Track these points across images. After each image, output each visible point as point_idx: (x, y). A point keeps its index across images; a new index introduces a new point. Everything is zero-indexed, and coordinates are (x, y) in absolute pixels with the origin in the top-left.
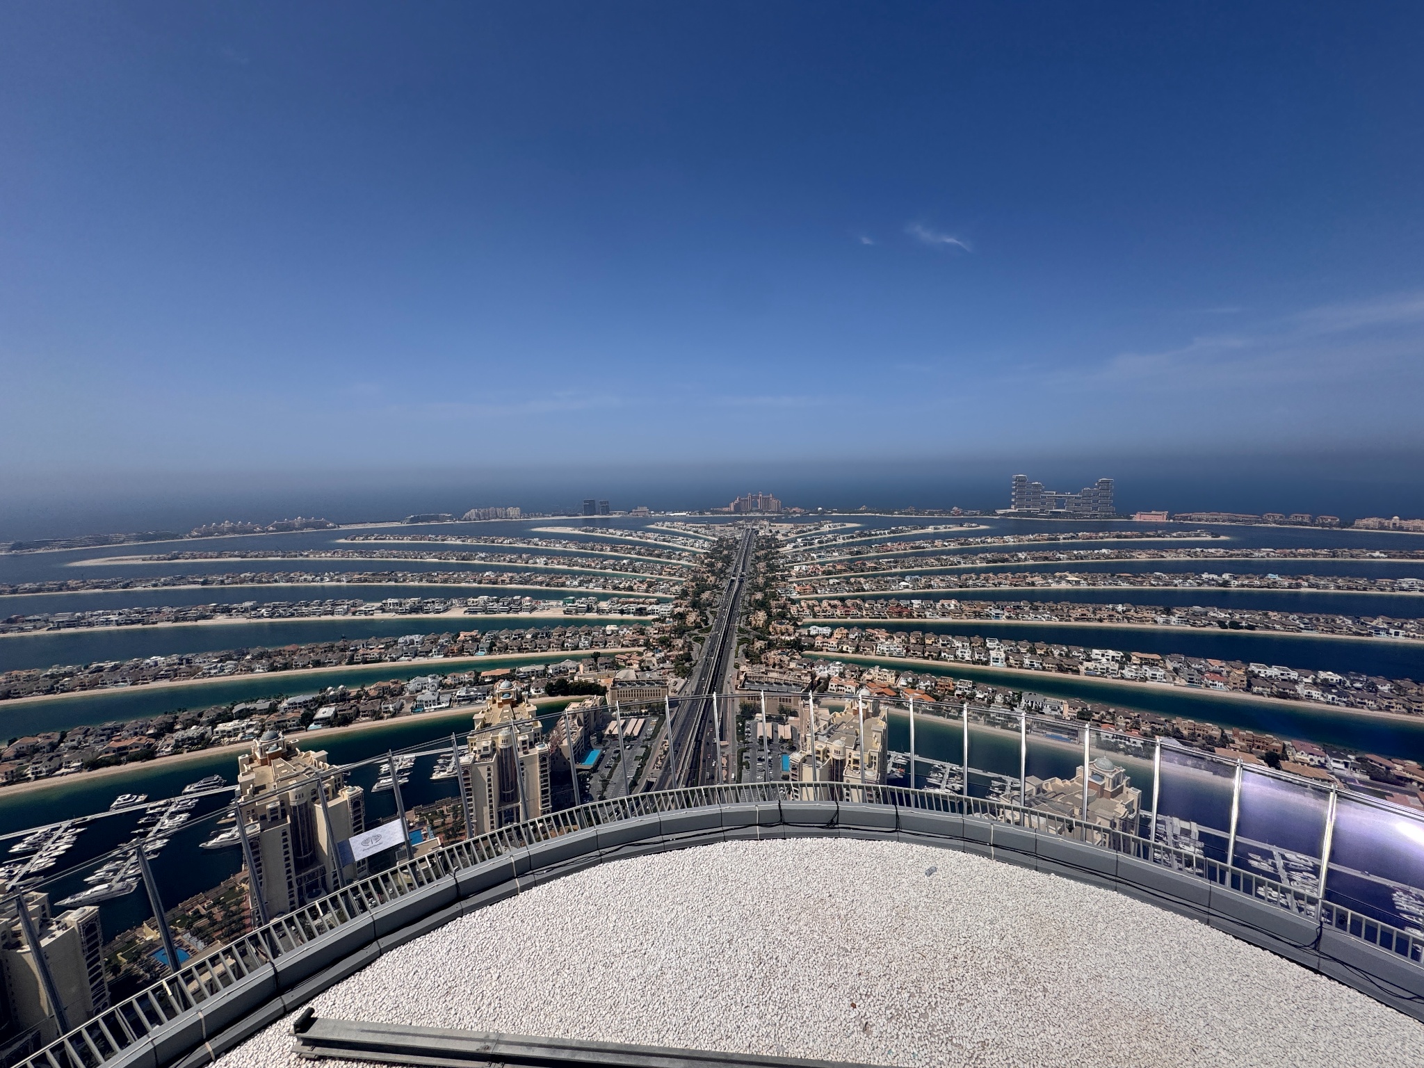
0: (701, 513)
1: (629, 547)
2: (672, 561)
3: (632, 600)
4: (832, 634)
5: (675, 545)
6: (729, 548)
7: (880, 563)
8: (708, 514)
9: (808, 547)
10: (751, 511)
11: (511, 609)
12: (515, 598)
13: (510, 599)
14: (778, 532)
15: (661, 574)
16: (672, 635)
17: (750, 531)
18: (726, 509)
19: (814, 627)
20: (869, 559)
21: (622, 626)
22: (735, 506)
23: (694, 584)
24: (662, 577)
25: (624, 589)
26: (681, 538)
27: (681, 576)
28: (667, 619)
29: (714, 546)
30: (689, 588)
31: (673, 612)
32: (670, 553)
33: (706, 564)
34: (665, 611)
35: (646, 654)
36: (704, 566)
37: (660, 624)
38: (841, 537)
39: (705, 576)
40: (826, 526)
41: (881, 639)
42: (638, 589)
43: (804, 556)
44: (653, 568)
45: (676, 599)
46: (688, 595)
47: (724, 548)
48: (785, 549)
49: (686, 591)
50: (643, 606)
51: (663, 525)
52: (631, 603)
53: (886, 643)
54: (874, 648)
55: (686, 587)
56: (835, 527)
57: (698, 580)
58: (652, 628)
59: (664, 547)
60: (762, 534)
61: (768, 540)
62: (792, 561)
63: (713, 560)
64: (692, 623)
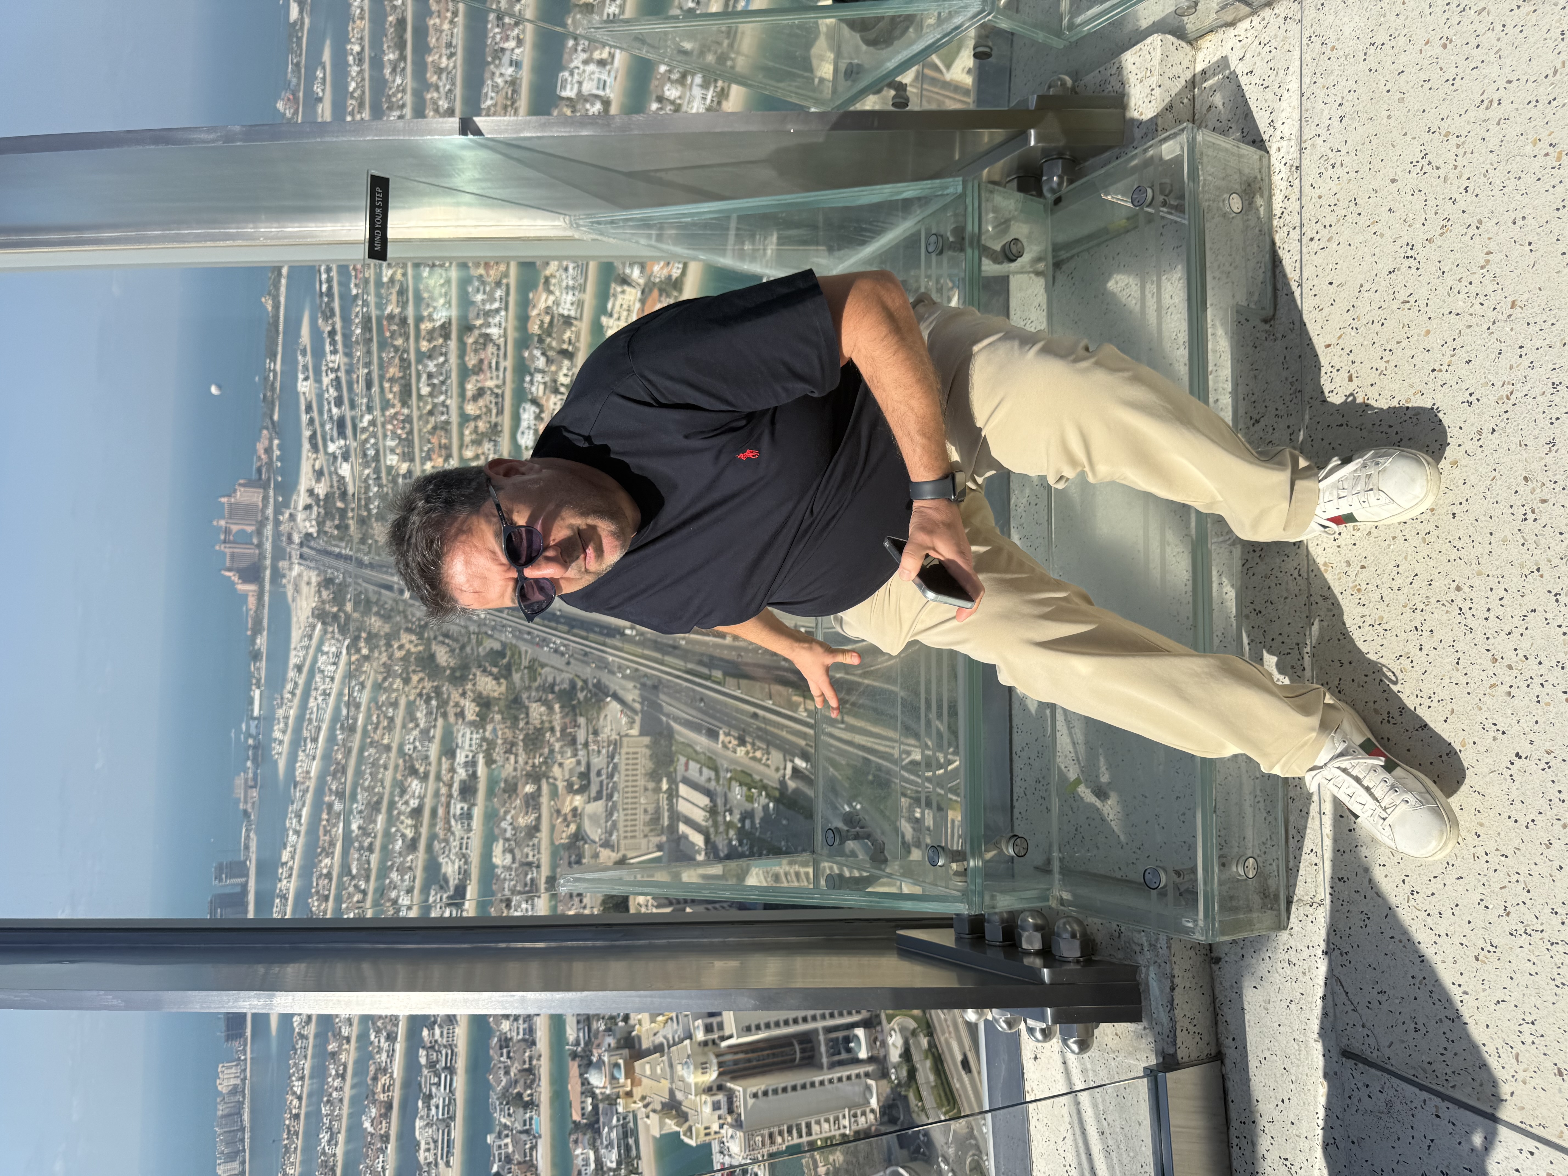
0: (256, 656)
1: (325, 816)
2: (360, 722)
3: (440, 811)
4: (535, 402)
5: (327, 716)
6: (338, 599)
7: (392, 280)
8: (261, 642)
9: (349, 431)
10: (260, 546)
11: (446, 1067)
12: (423, 1061)
13: (425, 1072)
14: (311, 492)
15: (388, 748)
16: (522, 724)
17: (304, 550)
18: (252, 601)
19: (519, 436)
20: (380, 306)
21: (497, 831)
22: (245, 580)
23: (415, 678)
24: (395, 746)
25: (416, 827)
26: (312, 703)
27: (395, 705)
28: (487, 734)
29: (333, 632)
30: (423, 688)
31: (472, 724)
32: (342, 728)
33: (371, 650)
34: (471, 739)
35: (555, 779)
36: (376, 654)
37: (497, 750)
38: (330, 357)
39: (398, 654)
40: (304, 387)
41: (550, 303)
42: (419, 797)
43: (366, 441)
44: (374, 764)
45: (445, 715)
46: (437, 691)
47: (339, 610)
48: (349, 479)
49: (428, 695)
50: (456, 786)
51: (281, 742)
52: (448, 813)
53: (557, 293)
54: (567, 321)
55: (420, 695)
56: (306, 368)
57: (406, 669)
58: (503, 766)
59: (331, 739)
60: (312, 526)
61: (326, 513)
62: (376, 467)
63: (365, 635)
64: (499, 684)
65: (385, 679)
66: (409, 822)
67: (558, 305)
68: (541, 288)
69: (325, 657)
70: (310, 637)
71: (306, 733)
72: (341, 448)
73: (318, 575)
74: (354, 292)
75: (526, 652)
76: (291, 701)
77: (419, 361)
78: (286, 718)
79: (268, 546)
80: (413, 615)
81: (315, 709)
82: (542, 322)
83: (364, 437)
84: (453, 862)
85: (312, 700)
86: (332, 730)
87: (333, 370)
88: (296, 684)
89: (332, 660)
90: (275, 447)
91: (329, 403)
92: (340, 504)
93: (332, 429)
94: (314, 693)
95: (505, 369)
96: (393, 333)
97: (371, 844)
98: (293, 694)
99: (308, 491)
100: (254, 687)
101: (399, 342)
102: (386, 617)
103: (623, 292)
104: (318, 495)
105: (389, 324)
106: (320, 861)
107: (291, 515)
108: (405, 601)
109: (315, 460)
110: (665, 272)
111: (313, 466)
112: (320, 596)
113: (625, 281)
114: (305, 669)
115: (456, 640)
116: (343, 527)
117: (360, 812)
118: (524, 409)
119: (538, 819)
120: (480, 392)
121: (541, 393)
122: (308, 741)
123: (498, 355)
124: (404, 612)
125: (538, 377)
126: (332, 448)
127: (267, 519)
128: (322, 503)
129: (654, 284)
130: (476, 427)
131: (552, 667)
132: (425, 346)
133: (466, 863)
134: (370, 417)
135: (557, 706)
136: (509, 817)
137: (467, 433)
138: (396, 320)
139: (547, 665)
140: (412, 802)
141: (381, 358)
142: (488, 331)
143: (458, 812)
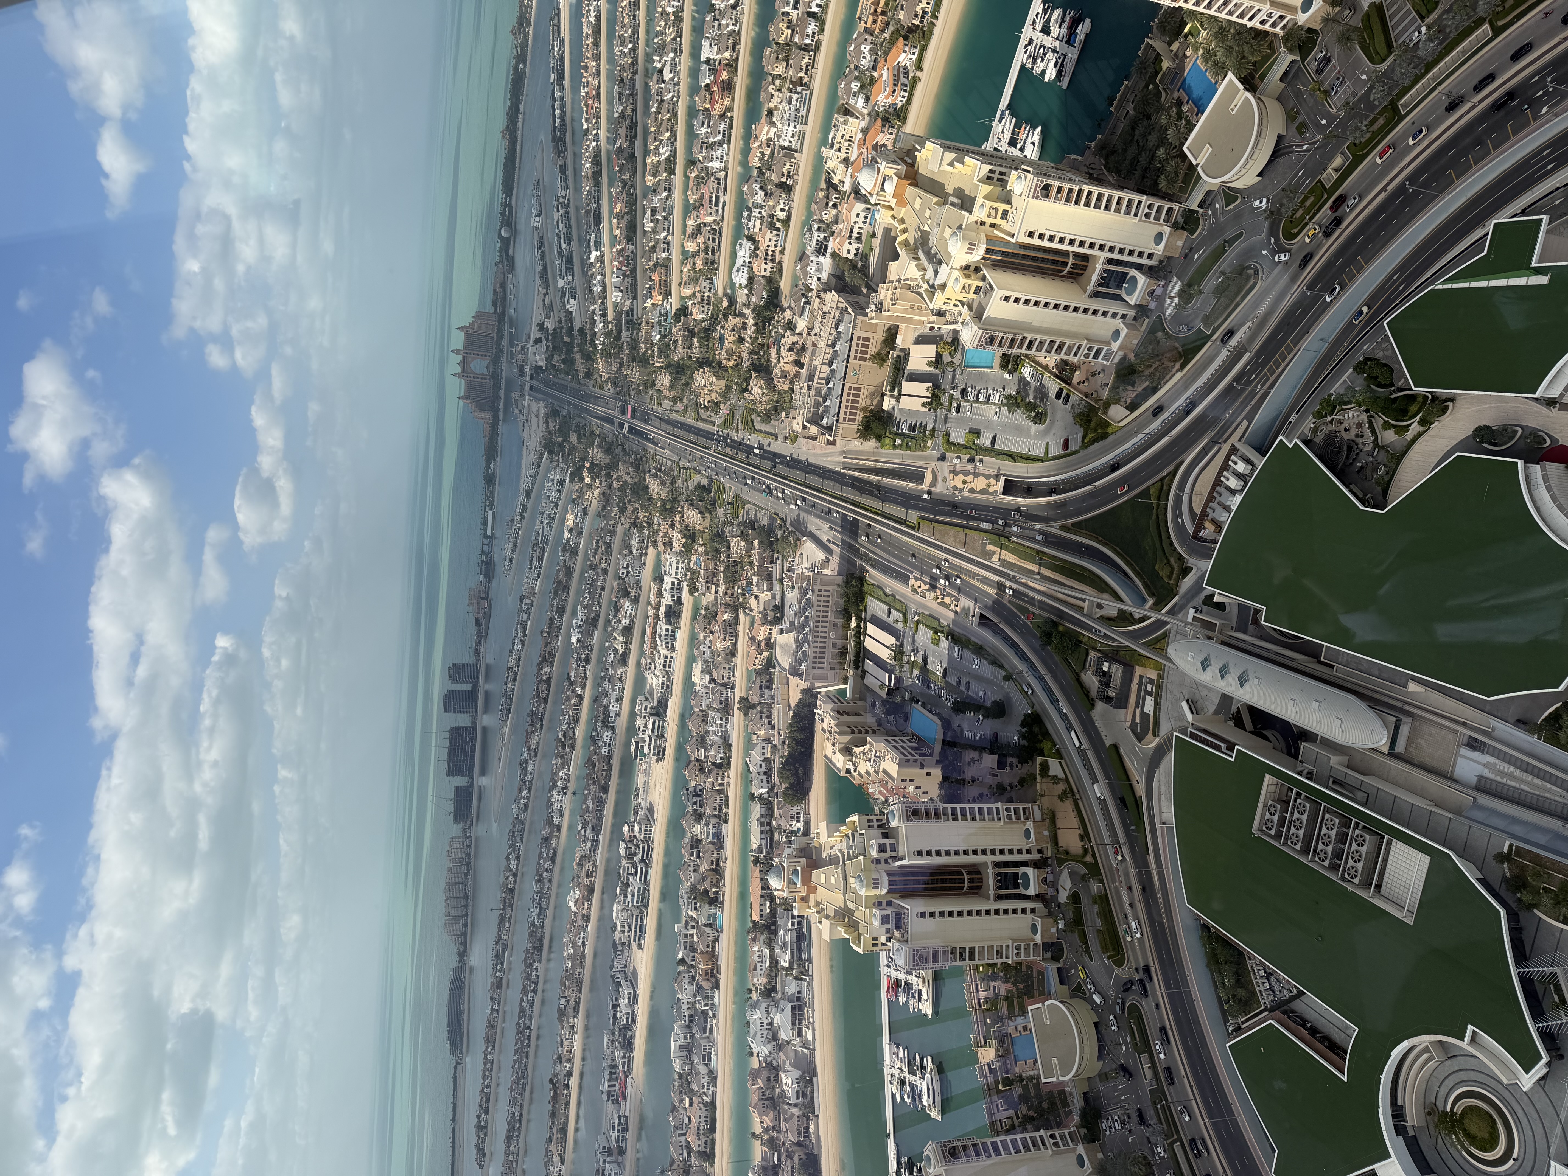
0: (490, 480)
2: (581, 546)
3: (648, 631)
4: (751, 238)
6: (564, 430)
7: (623, 116)
8: (495, 467)
10: (495, 376)
11: (642, 860)
12: (622, 852)
13: (624, 862)
14: (541, 326)
15: (605, 571)
16: (723, 557)
17: (534, 382)
18: (486, 427)
19: (734, 274)
21: (697, 653)
22: (482, 407)
23: (630, 508)
24: (611, 570)
25: (626, 644)
26: (538, 526)
27: (612, 532)
28: (692, 565)
29: (558, 461)
30: (637, 517)
31: (679, 554)
32: (564, 550)
33: (593, 479)
34: (677, 568)
35: (752, 610)
36: (597, 484)
37: (700, 579)
38: (561, 192)
39: (617, 485)
40: (537, 222)
41: (771, 135)
42: (630, 616)
43: (593, 277)
44: (592, 585)
45: (655, 545)
46: (649, 521)
47: (564, 441)
48: (576, 315)
49: (641, 524)
50: (663, 609)
51: (510, 559)
52: (655, 633)
53: (780, 125)
54: (788, 152)
55: (634, 524)
57: (622, 499)
58: (705, 595)
60: (541, 360)
61: (554, 347)
62: (602, 303)
63: (587, 465)
64: (704, 518)
65: (604, 508)
66: (621, 638)
67: (779, 137)
68: (763, 120)
69: (550, 484)
70: (538, 465)
71: (532, 553)
72: (569, 284)
73: (546, 407)
74: (585, 126)
75: (730, 488)
76: (520, 523)
77: (644, 196)
78: (515, 538)
79: (502, 376)
80: (631, 449)
81: (540, 532)
82: (763, 154)
83: (590, 272)
84: (658, 678)
85: (538, 522)
87: (564, 205)
88: (524, 507)
89: (556, 487)
90: (510, 281)
91: (559, 238)
92: (566, 339)
93: (561, 265)
94: (539, 517)
95: (724, 203)
96: (621, 167)
97: (587, 656)
98: (522, 516)
99: (538, 325)
100: (487, 508)
101: (627, 176)
102: (607, 450)
103: (845, 123)
104: (547, 329)
105: (619, 159)
106: (540, 669)
107: (523, 348)
108: (624, 435)
109: (545, 295)
110: (890, 101)
111: (544, 301)
112: (547, 427)
113: (848, 112)
114: (533, 495)
115: (668, 474)
116: (569, 362)
117: (580, 627)
118: (741, 245)
119: (735, 645)
120: (700, 228)
121: (757, 230)
122: (533, 559)
123: (718, 190)
124: (623, 445)
125: (756, 213)
126: (561, 283)
127: (502, 350)
128: (550, 337)
129: (877, 114)
130: (694, 264)
131: (753, 504)
132: (650, 180)
133: (669, 679)
134: (598, 253)
135: (756, 542)
136: (707, 642)
137: (686, 270)
138: (626, 155)
139: (749, 502)
140: (623, 621)
141: (610, 193)
142: (710, 164)
143: (664, 633)
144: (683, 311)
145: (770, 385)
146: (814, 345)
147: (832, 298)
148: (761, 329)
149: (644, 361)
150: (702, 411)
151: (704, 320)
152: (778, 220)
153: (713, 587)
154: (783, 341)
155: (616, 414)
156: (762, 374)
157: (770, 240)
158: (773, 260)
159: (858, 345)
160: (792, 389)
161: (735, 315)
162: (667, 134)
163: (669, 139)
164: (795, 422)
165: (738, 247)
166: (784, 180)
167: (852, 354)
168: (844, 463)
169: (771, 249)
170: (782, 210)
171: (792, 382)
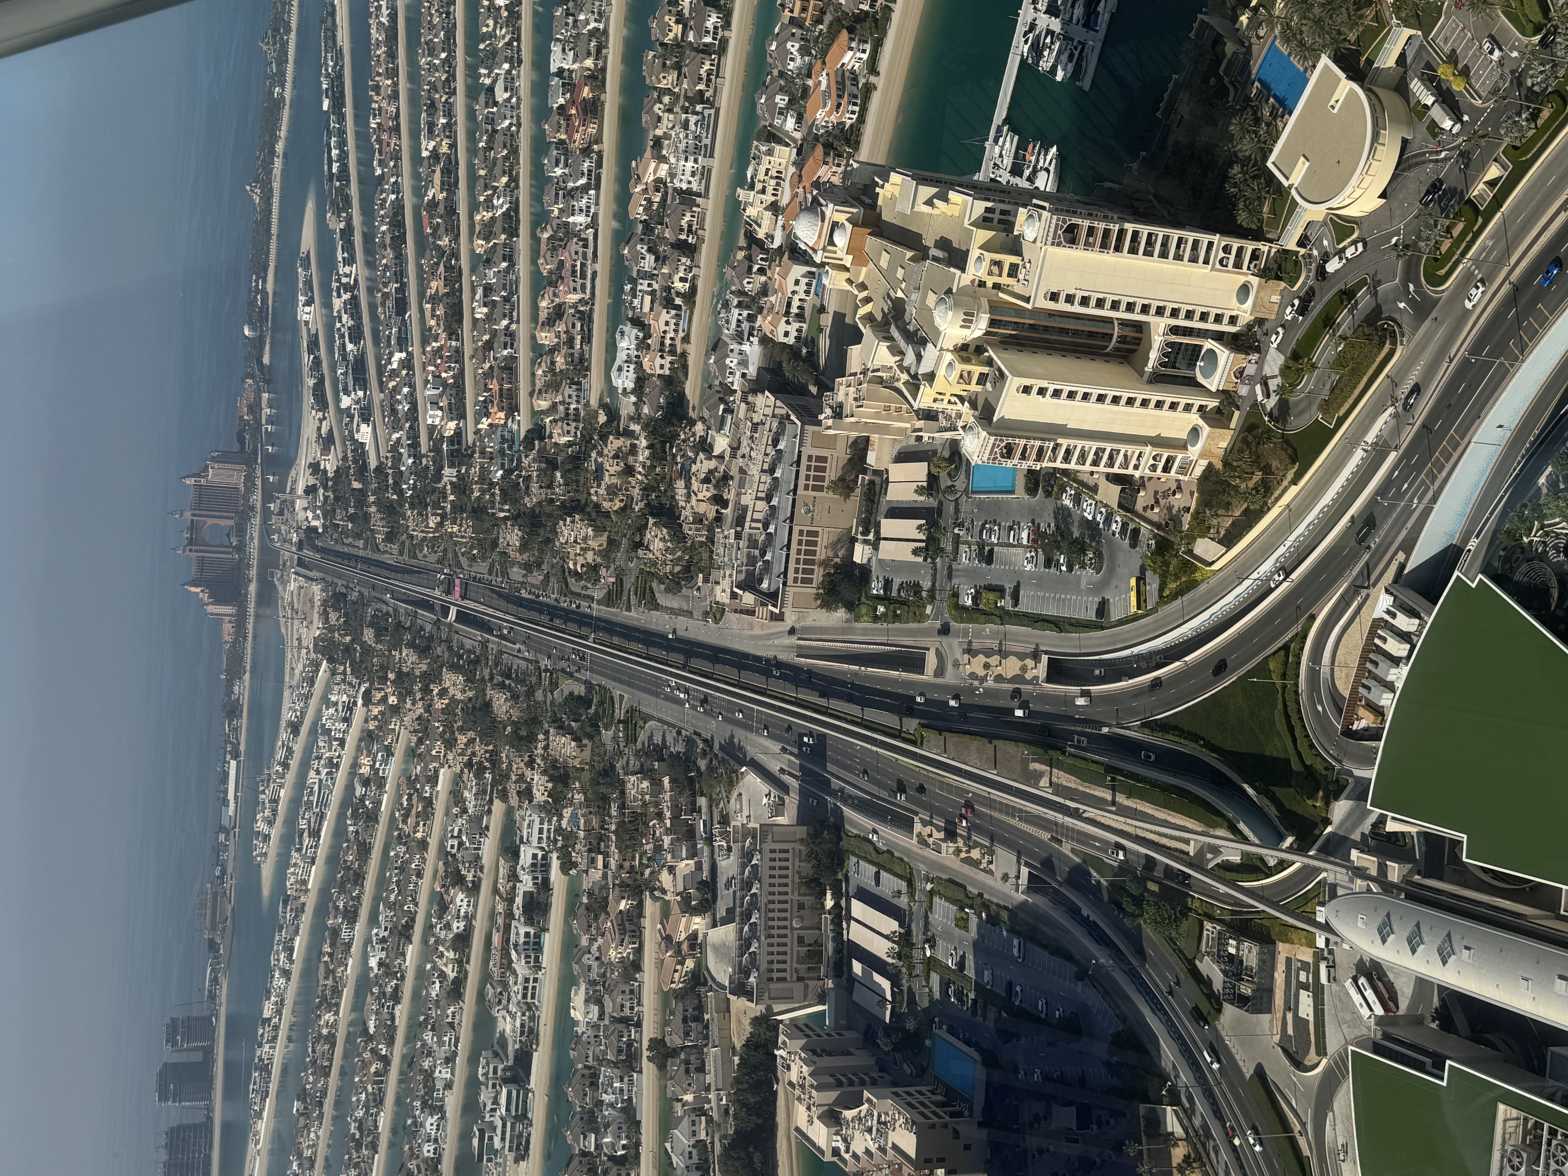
1: (327, 948)
2: (385, 808)
3: (496, 938)
4: (638, 322)
5: (335, 797)
6: (353, 624)
7: (435, 155)
8: (241, 689)
9: (371, 377)
10: (241, 548)
14: (315, 467)
15: (423, 845)
16: (614, 808)
17: (305, 553)
18: (228, 628)
19: (614, 374)
20: (419, 192)
21: (577, 969)
22: (219, 598)
23: (462, 739)
24: (432, 842)
25: (461, 963)
26: (312, 779)
27: (433, 780)
28: (564, 824)
29: (344, 673)
30: (474, 754)
31: (543, 808)
32: (355, 816)
33: (402, 699)
34: (541, 831)
35: (664, 892)
36: (408, 705)
37: (578, 847)
38: (343, 270)
39: (440, 704)
40: (307, 314)
41: (661, 174)
42: (466, 916)
43: (396, 390)
44: (402, 869)
45: (504, 796)
46: (494, 758)
47: (353, 640)
48: (370, 447)
49: (480, 763)
50: (519, 900)
51: (267, 838)
52: (508, 940)
53: (673, 160)
54: (687, 198)
55: (469, 765)
56: (309, 283)
57: (448, 726)
58: (587, 872)
59: (339, 832)
60: (316, 517)
61: (337, 498)
62: (411, 427)
63: (391, 676)
64: (581, 747)
65: (420, 741)
66: (451, 955)
67: (672, 175)
68: (648, 153)
69: (331, 711)
70: (312, 682)
71: (303, 824)
72: (357, 402)
73: (323, 590)
74: (378, 172)
75: (622, 697)
76: (283, 777)
77: (473, 270)
78: (275, 801)
79: (254, 548)
80: (462, 646)
81: (316, 788)
82: (649, 201)
83: (392, 384)
84: (513, 1017)
85: (312, 774)
86: (341, 817)
87: (347, 288)
88: (290, 751)
89: (342, 714)
90: (264, 403)
91: (342, 336)
92: (356, 485)
93: (345, 374)
94: (315, 764)
95: (595, 274)
96: (436, 228)
97: (396, 989)
98: (285, 765)
99: (311, 465)
100: (228, 757)
101: (444, 242)
102: (424, 651)
103: (770, 153)
104: (325, 471)
105: (432, 217)
106: (319, 1017)
107: (286, 502)
108: (450, 625)
109: (321, 421)
110: (834, 118)
111: (319, 429)
112: (327, 620)
113: (773, 137)
114: (304, 729)
115: (523, 682)
116: (361, 519)
117: (383, 940)
118: (622, 333)
119: (639, 951)
120: (558, 313)
121: (646, 309)
122: (306, 834)
123: (585, 255)
124: (448, 641)
125: (643, 285)
126: (346, 402)
127: (252, 508)
128: (330, 483)
129: (816, 138)
130: (553, 363)
131: (660, 720)
132: (481, 248)
133: (532, 1018)
134: (403, 355)
135: (666, 780)
136: (594, 948)
137: (540, 372)
138: (441, 209)
139: (652, 718)
140: (455, 925)
141: (419, 267)
142: (571, 219)
143: (522, 940)
144: (538, 432)
145: (677, 535)
146: (742, 471)
147: (765, 402)
148: (659, 454)
149: (479, 512)
150: (572, 581)
151: (569, 444)
152: (678, 294)
153: (600, 858)
154: (694, 468)
155: (437, 593)
156: (664, 519)
157: (667, 323)
158: (672, 352)
159: (809, 468)
160: (711, 540)
161: (618, 435)
162: (505, 179)
163: (507, 185)
164: (718, 589)
165: (618, 336)
166: (683, 237)
167: (802, 482)
168: (799, 647)
169: (668, 336)
170: (682, 280)
171: (711, 530)
